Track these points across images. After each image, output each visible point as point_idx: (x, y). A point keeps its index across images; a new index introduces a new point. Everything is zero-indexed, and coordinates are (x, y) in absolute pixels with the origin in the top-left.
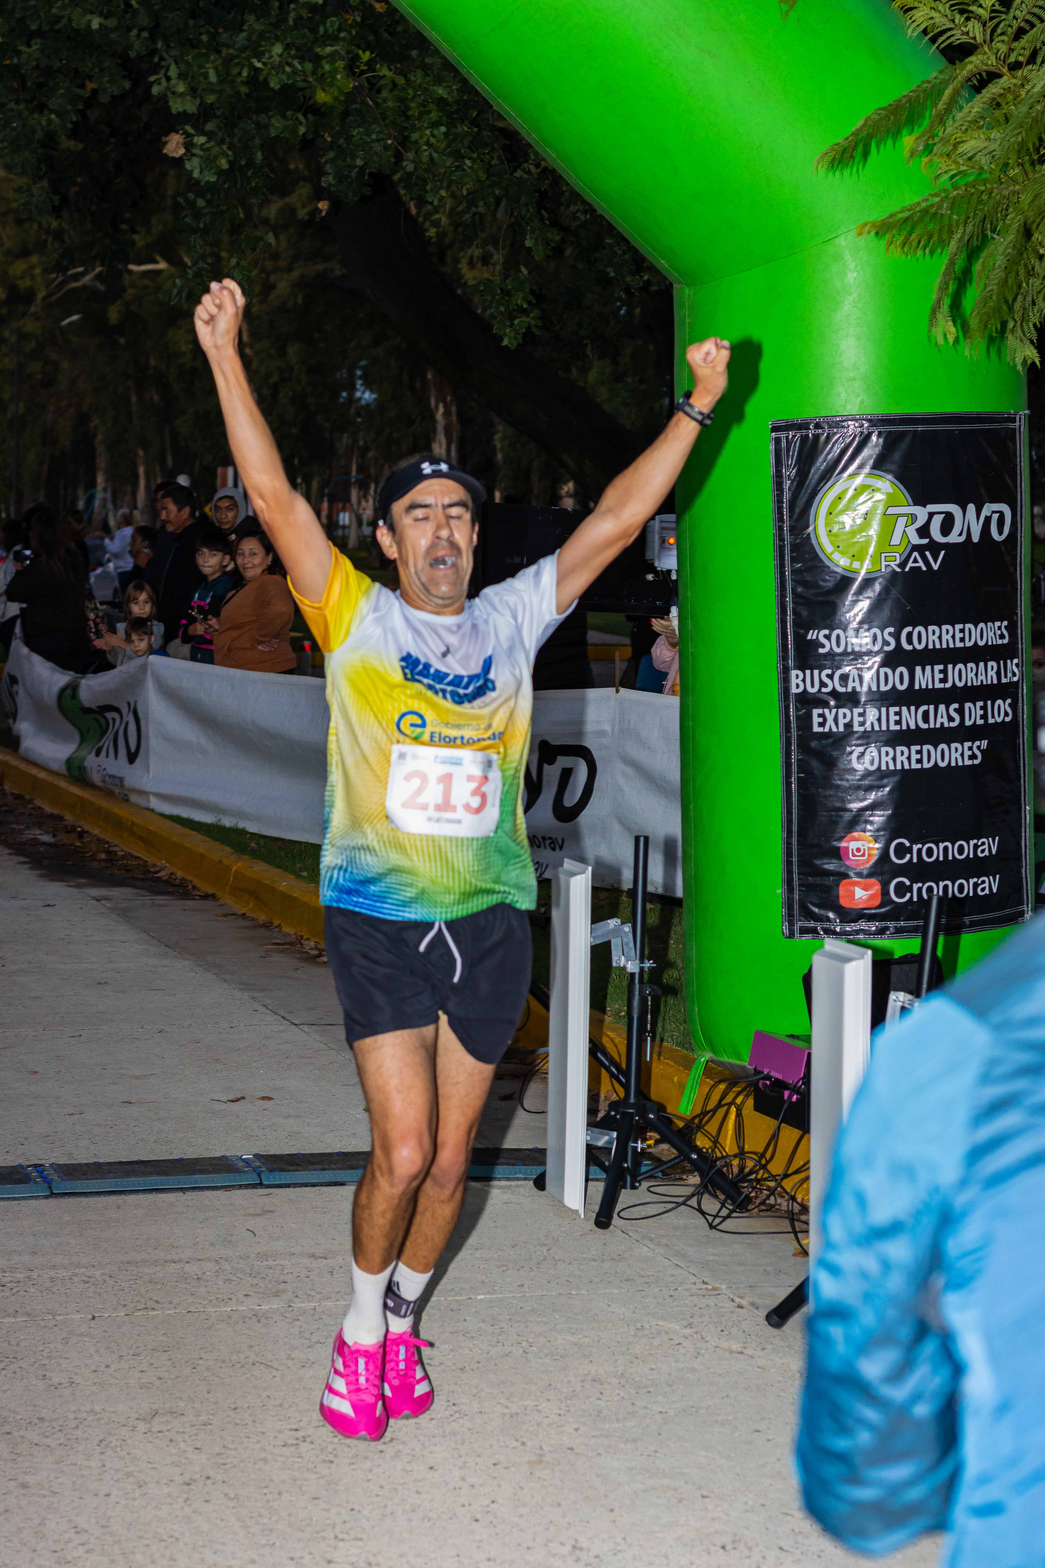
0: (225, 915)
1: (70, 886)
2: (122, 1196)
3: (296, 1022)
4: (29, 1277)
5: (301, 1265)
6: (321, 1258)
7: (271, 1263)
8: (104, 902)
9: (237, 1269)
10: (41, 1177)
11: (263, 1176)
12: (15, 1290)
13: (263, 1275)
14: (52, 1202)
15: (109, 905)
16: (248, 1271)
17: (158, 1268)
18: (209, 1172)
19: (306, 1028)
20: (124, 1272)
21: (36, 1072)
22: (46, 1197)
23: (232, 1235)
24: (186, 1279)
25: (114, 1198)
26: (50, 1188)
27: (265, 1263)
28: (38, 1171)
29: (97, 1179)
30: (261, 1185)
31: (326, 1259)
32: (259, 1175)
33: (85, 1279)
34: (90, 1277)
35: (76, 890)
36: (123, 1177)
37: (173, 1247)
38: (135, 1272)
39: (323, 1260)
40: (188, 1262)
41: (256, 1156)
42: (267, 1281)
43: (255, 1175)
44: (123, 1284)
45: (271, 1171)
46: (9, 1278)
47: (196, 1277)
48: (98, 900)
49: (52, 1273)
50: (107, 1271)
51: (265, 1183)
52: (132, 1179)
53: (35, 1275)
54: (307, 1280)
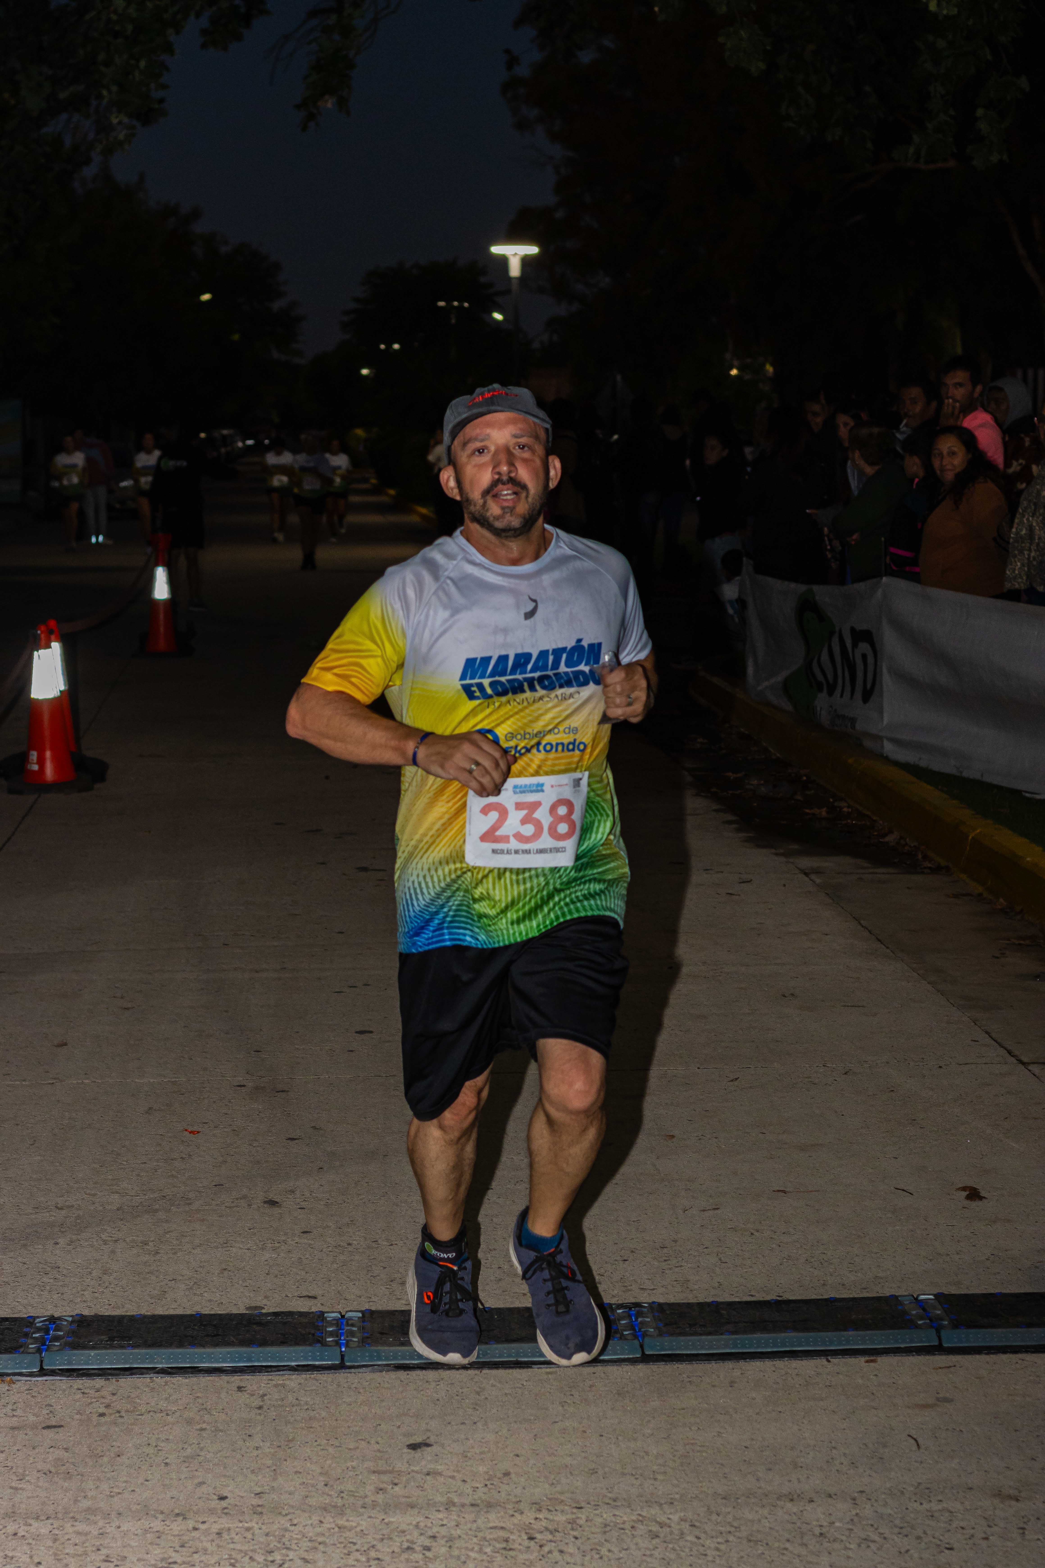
0: (956, 896)
1: (776, 854)
2: (742, 1363)
3: (1025, 1060)
4: (572, 1522)
5: (979, 1512)
6: (1010, 1497)
7: (935, 1506)
8: (813, 877)
9: (881, 1516)
10: (632, 1327)
11: (943, 1333)
12: (546, 1549)
13: (919, 1532)
14: (642, 1369)
15: (818, 881)
16: (897, 1522)
17: (765, 1512)
18: (867, 1327)
19: (1035, 1069)
20: (714, 1517)
21: (673, 1137)
22: (633, 1361)
23: (885, 1446)
24: (802, 1534)
25: (729, 1365)
26: (642, 1346)
27: (926, 1506)
28: (630, 1316)
29: (710, 1334)
30: (939, 1349)
31: (1017, 1500)
32: (938, 1331)
33: (655, 1528)
34: (662, 1525)
35: (783, 859)
36: (745, 1332)
37: (796, 1466)
38: (730, 1518)
39: (1013, 1503)
40: (811, 1501)
41: (938, 1296)
42: (923, 1545)
43: (933, 1332)
44: (708, 1543)
45: (956, 1325)
46: (544, 1523)
47: (817, 1531)
48: (806, 874)
49: (607, 1515)
50: (690, 1515)
51: (945, 1345)
52: (758, 1335)
53: (582, 1516)
54: (984, 1544)
